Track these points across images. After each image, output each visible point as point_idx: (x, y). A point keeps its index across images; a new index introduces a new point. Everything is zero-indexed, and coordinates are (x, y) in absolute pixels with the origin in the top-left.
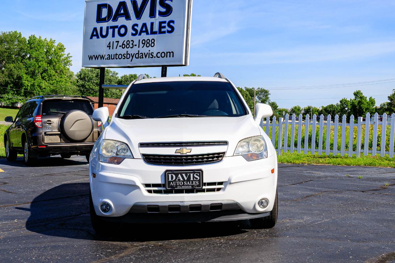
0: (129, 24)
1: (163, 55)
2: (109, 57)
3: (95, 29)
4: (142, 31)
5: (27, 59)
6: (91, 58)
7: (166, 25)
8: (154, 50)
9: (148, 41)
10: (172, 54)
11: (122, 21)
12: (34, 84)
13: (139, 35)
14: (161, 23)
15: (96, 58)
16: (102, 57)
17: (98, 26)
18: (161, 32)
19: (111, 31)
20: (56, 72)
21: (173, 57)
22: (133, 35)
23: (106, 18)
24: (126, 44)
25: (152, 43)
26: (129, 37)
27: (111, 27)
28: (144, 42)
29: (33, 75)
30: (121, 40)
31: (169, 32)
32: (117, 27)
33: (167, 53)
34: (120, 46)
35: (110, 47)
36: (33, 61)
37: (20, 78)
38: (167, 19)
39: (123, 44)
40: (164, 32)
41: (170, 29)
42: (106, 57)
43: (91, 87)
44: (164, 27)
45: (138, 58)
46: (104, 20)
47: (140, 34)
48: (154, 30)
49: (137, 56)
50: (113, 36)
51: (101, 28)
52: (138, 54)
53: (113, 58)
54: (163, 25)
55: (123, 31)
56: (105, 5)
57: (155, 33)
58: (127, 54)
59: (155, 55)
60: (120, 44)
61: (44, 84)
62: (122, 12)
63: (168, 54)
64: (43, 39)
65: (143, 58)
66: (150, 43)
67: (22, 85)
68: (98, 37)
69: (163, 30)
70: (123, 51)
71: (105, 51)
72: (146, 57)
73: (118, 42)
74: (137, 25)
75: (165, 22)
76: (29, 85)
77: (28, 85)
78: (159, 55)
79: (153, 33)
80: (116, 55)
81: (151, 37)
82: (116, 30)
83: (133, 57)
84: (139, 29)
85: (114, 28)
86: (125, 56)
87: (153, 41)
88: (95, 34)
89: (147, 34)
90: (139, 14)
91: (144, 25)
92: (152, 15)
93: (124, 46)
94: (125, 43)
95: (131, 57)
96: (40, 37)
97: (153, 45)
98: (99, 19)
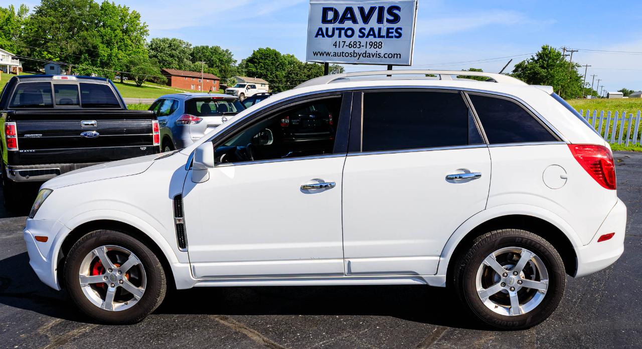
0: (356, 27)
1: (390, 56)
2: (336, 54)
3: (320, 29)
4: (369, 35)
5: (101, 27)
6: (315, 54)
7: (394, 31)
8: (382, 51)
9: (376, 43)
10: (399, 56)
11: (348, 24)
12: (111, 54)
13: (366, 37)
14: (388, 29)
15: (322, 54)
16: (328, 54)
17: (324, 26)
18: (388, 37)
19: (337, 32)
20: (132, 42)
21: (400, 58)
22: (360, 36)
23: (332, 20)
24: (353, 45)
25: (379, 45)
26: (356, 38)
27: (337, 29)
28: (371, 44)
29: (109, 44)
30: (348, 40)
31: (396, 37)
32: (343, 29)
33: (394, 54)
34: (347, 46)
35: (336, 45)
36: (108, 30)
37: (95, 47)
38: (395, 26)
39: (350, 44)
40: (392, 37)
41: (397, 35)
42: (332, 54)
43: (164, 58)
44: (392, 33)
45: (365, 57)
46: (330, 22)
47: (367, 37)
48: (382, 34)
49: (364, 55)
50: (340, 36)
51: (327, 29)
52: (366, 53)
53: (339, 55)
54: (391, 31)
55: (349, 33)
56: (331, 9)
57: (383, 37)
58: (354, 53)
59: (382, 55)
60: (347, 43)
61: (121, 54)
62: (349, 16)
63: (396, 56)
64: (116, 5)
65: (370, 57)
66: (378, 45)
67: (98, 55)
68: (323, 36)
69: (390, 35)
70: (351, 50)
71: (332, 50)
72: (373, 56)
73: (345, 42)
74: (364, 29)
75: (393, 29)
76: (106, 55)
77: (104, 56)
78: (386, 56)
79: (380, 36)
80: (343, 53)
81: (378, 40)
82: (343, 32)
83: (360, 56)
84: (366, 32)
85: (340, 29)
86: (352, 54)
87: (380, 43)
88: (320, 33)
89: (375, 37)
90: (366, 19)
91: (372, 29)
92: (380, 20)
93: (350, 46)
94: (352, 43)
95: (358, 56)
96: (113, 4)
97: (380, 47)
98: (325, 20)
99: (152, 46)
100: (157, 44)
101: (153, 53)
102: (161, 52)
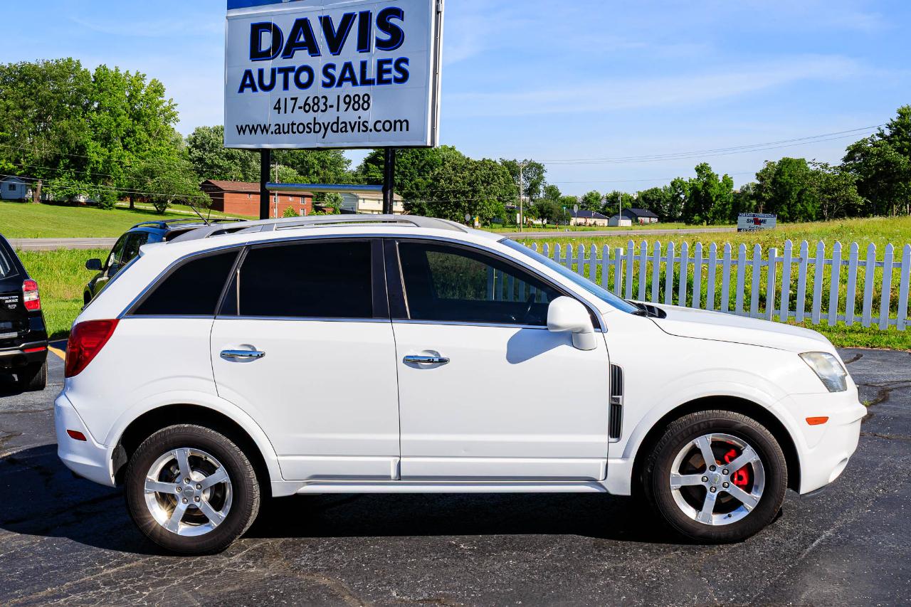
0: (317, 64)
1: (387, 126)
2: (279, 128)
3: (248, 73)
4: (342, 79)
5: (93, 111)
6: (241, 130)
7: (391, 66)
8: (370, 116)
9: (357, 99)
10: (405, 124)
11: (301, 57)
12: (109, 157)
13: (337, 86)
14: (381, 63)
15: (253, 130)
16: (265, 129)
17: (255, 66)
18: (381, 81)
19: (279, 77)
20: (150, 135)
21: (407, 130)
22: (325, 85)
23: (269, 51)
24: (312, 104)
25: (364, 102)
26: (317, 89)
27: (281, 70)
28: (347, 100)
29: (106, 140)
30: (302, 95)
31: (398, 81)
32: (292, 69)
33: (395, 122)
34: (300, 108)
35: (279, 108)
36: (105, 116)
37: (82, 148)
38: (394, 55)
39: (306, 104)
40: (388, 81)
41: (400, 76)
42: (273, 128)
43: (215, 161)
44: (389, 71)
45: (337, 131)
46: (266, 56)
47: (340, 85)
48: (368, 77)
49: (335, 129)
50: (286, 87)
51: (261, 72)
52: (337, 123)
53: (286, 130)
54: (386, 67)
55: (304, 77)
56: (267, 26)
57: (370, 82)
58: (315, 124)
59: (370, 126)
60: (301, 103)
61: (128, 158)
62: (302, 39)
63: (398, 124)
64: (122, 72)
65: (346, 131)
66: (361, 102)
67: (87, 161)
68: (255, 90)
69: (386, 76)
70: (307, 118)
71: (271, 118)
72: (353, 129)
73: (296, 99)
74: (333, 66)
75: (389, 61)
76: (101, 160)
77: (97, 162)
78: (379, 126)
79: (365, 82)
80: (293, 124)
81: (361, 90)
82: (292, 75)
83: (326, 129)
84: (337, 73)
85: (285, 71)
86: (312, 126)
87: (366, 98)
88: (248, 82)
89: (355, 83)
90: (336, 44)
91: (348, 66)
92: (363, 45)
93: (307, 108)
94: (310, 101)
95: (323, 130)
96: (117, 70)
97: (366, 106)
98: (256, 54)
99: (195, 140)
100: (204, 138)
101: (197, 153)
102: (210, 151)
